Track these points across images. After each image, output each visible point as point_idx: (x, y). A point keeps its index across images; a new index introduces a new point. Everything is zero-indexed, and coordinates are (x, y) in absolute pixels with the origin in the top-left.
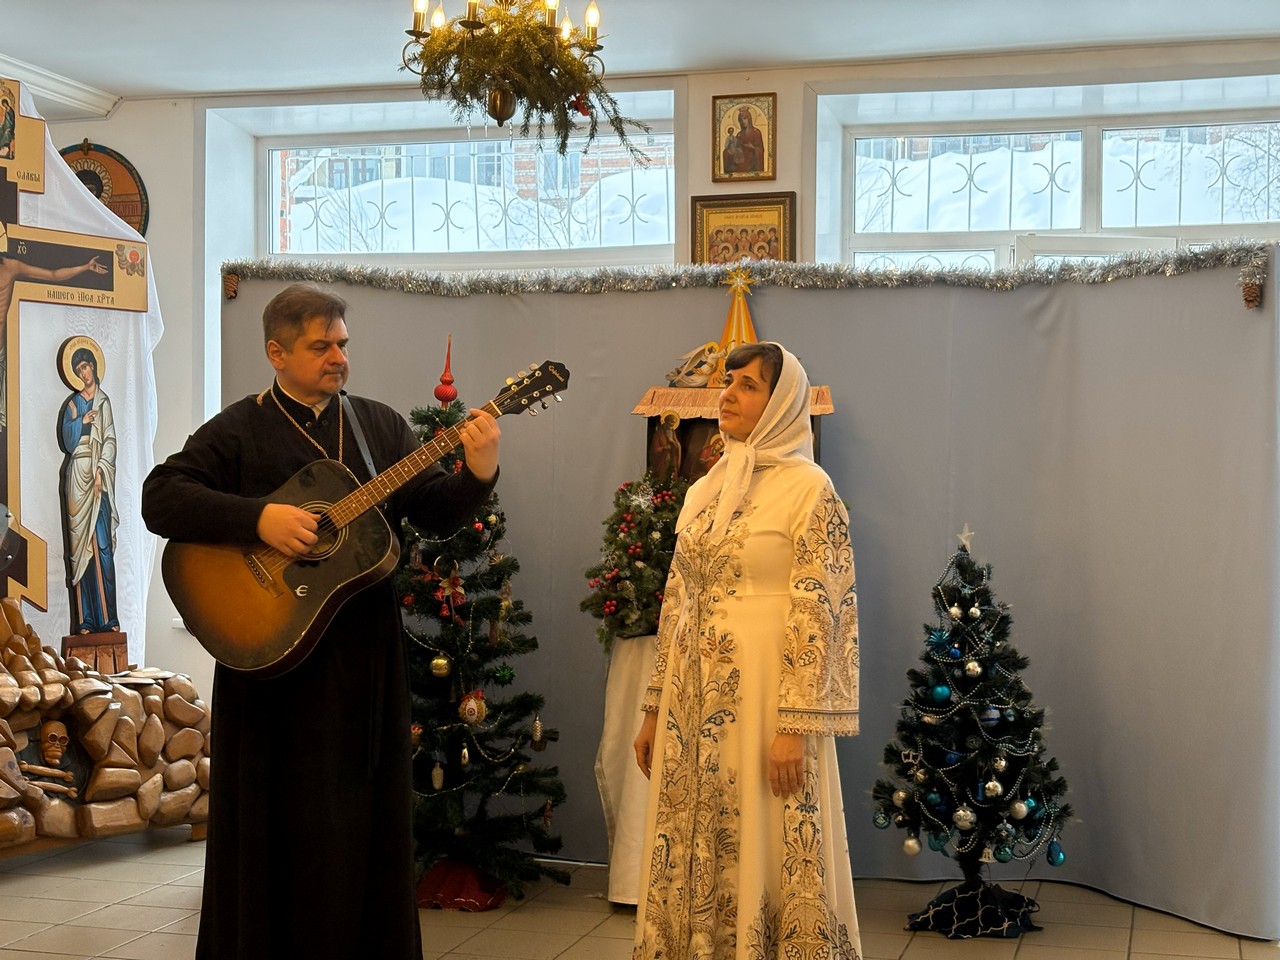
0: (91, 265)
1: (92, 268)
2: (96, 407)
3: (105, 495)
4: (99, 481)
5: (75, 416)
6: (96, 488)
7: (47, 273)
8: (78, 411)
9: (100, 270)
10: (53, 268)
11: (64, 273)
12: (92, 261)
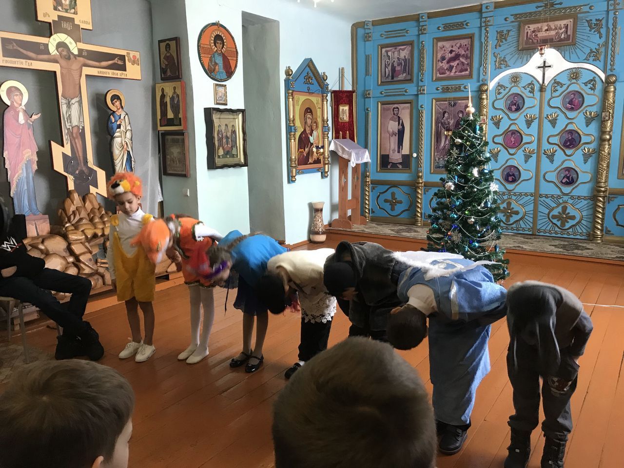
0: (116, 61)
1: (116, 62)
2: (122, 117)
3: (129, 152)
4: (125, 146)
5: (113, 122)
6: (124, 149)
7: (97, 64)
8: (115, 119)
9: (120, 63)
10: (100, 61)
11: (104, 64)
12: (116, 59)
